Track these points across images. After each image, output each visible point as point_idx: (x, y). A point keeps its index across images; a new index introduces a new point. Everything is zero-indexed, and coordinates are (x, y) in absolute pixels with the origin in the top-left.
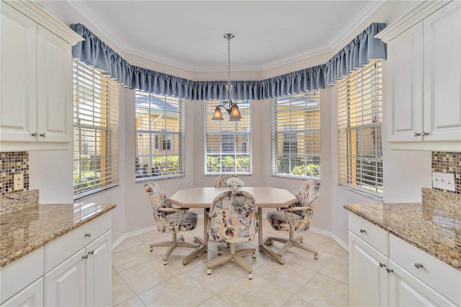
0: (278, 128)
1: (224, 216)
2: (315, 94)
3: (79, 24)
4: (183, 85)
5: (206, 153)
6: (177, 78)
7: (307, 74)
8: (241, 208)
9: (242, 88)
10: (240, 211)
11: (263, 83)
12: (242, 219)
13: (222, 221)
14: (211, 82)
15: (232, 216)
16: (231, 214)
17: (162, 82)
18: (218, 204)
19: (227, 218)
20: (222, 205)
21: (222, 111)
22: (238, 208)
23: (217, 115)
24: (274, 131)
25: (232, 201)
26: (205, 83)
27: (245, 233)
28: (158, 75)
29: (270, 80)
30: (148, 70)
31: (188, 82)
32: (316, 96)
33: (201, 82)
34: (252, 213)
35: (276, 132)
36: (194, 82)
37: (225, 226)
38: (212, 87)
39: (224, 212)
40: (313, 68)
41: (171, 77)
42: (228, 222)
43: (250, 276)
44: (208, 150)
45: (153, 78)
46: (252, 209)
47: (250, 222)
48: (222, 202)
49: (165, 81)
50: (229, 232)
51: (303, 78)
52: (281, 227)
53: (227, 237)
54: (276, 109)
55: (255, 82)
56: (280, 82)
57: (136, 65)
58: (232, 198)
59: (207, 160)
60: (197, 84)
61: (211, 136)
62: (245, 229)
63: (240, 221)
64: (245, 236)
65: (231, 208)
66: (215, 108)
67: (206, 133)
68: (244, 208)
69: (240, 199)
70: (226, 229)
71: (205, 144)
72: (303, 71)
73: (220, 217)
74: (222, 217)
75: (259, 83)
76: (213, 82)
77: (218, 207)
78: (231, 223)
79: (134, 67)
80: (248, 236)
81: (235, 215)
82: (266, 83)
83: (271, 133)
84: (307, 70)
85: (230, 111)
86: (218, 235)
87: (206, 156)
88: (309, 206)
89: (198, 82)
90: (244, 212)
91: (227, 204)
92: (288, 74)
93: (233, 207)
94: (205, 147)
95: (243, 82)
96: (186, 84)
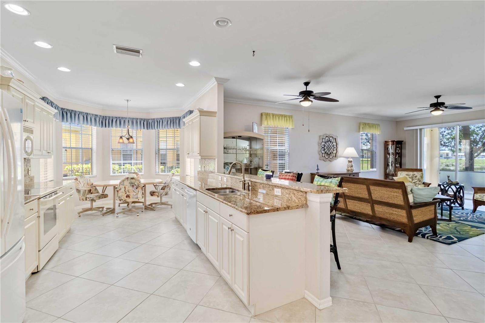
0: (160, 147)
1: (125, 189)
2: (177, 131)
3: (45, 97)
4: (95, 118)
5: (112, 162)
6: (91, 114)
7: (173, 120)
8: (134, 185)
9: (137, 122)
10: (133, 186)
11: (150, 120)
12: (134, 190)
13: (124, 191)
14: (115, 117)
15: (129, 188)
16: (129, 187)
17: (81, 117)
18: (122, 183)
19: (127, 190)
20: (124, 184)
21: (123, 139)
22: (132, 185)
23: (121, 141)
24: (157, 149)
25: (129, 181)
26: (111, 118)
27: (136, 196)
28: (78, 113)
29: (154, 119)
30: (72, 110)
31: (99, 117)
32: (178, 132)
33: (108, 117)
34: (139, 187)
35: (159, 149)
36: (103, 117)
37: (126, 193)
38: (116, 120)
39: (125, 187)
40: (175, 117)
41: (87, 114)
42: (127, 192)
43: (138, 214)
44: (112, 160)
45: (75, 115)
46: (139, 185)
47: (139, 192)
48: (124, 183)
49: (83, 116)
50: (128, 196)
51: (171, 121)
52: (154, 194)
53: (127, 199)
54: (159, 136)
55: (145, 119)
56: (160, 122)
57: (63, 108)
58: (129, 180)
59: (112, 166)
60: (105, 118)
61: (115, 150)
62: (136, 195)
63: (133, 191)
64: (136, 198)
65: (128, 185)
66: (120, 137)
67: (111, 148)
68: (135, 185)
69: (133, 181)
70: (126, 195)
71: (111, 155)
72: (171, 118)
73: (123, 189)
74: (124, 189)
75: (148, 120)
76: (116, 118)
77: (122, 185)
78: (129, 192)
79: (63, 109)
80: (138, 198)
81: (131, 188)
82: (152, 121)
83: (156, 150)
84: (173, 118)
85: (128, 139)
86: (122, 198)
87: (111, 163)
88: (168, 184)
89: (106, 117)
90: (135, 186)
91: (127, 183)
92: (164, 118)
93: (129, 184)
94: (111, 158)
95: (137, 119)
96: (97, 117)
